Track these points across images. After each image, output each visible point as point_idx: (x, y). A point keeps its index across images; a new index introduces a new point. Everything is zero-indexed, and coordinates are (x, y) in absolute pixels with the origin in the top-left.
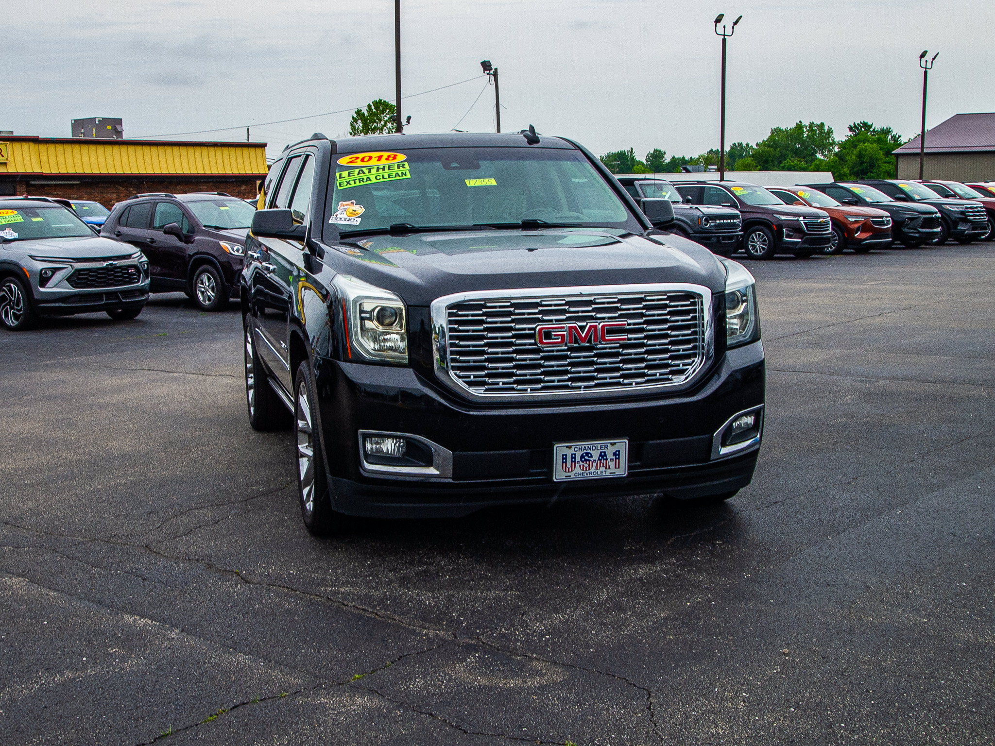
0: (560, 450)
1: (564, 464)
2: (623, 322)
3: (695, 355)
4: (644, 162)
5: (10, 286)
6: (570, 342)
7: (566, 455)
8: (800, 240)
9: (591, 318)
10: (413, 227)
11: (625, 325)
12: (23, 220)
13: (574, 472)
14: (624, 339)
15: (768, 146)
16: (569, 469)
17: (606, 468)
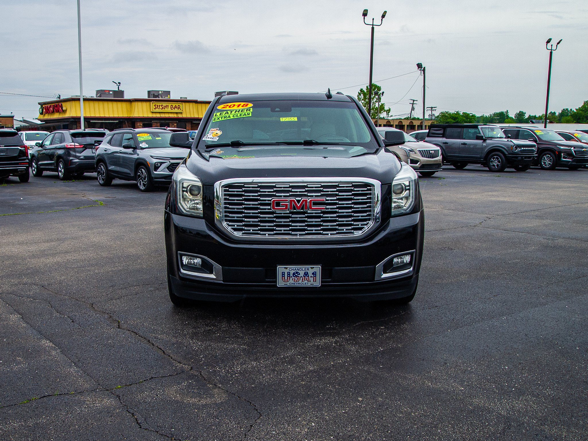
0: (281, 269)
1: (283, 277)
2: (323, 199)
3: (369, 220)
4: (514, 117)
5: (142, 170)
6: (291, 208)
7: (284, 272)
8: (571, 160)
9: (305, 195)
10: (243, 143)
11: (324, 200)
12: (151, 139)
13: (289, 282)
14: (324, 209)
15: (582, 110)
16: (286, 280)
17: (308, 281)
